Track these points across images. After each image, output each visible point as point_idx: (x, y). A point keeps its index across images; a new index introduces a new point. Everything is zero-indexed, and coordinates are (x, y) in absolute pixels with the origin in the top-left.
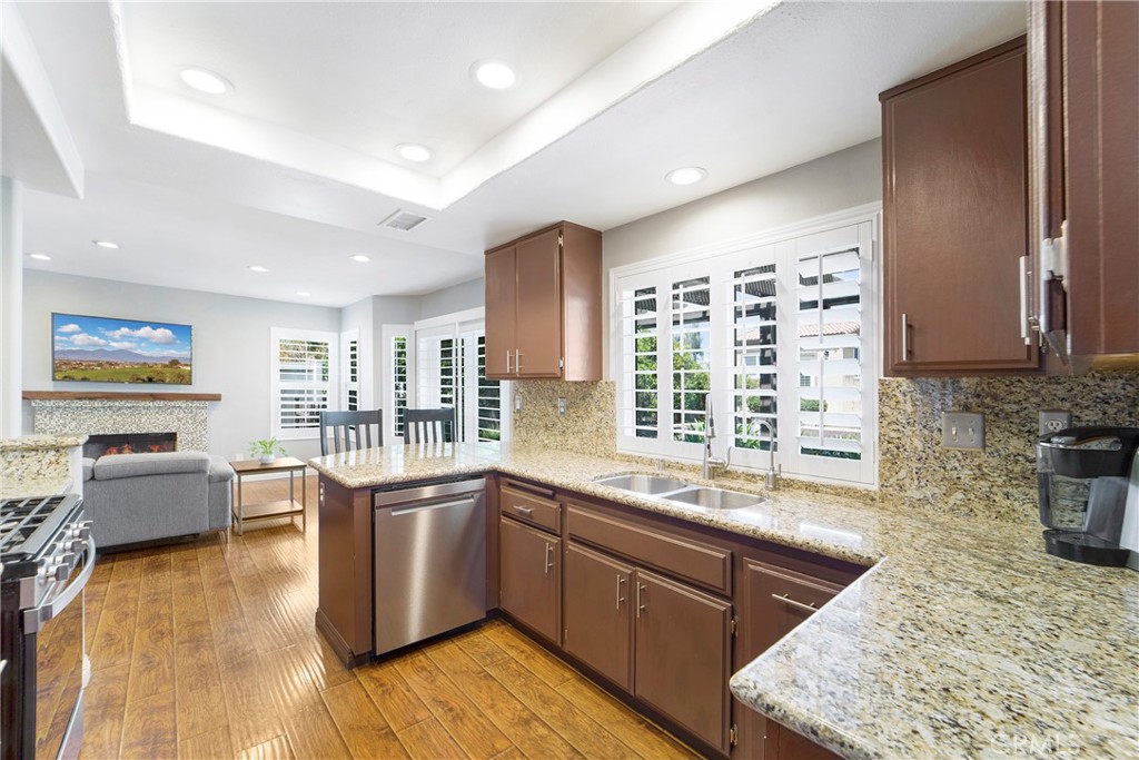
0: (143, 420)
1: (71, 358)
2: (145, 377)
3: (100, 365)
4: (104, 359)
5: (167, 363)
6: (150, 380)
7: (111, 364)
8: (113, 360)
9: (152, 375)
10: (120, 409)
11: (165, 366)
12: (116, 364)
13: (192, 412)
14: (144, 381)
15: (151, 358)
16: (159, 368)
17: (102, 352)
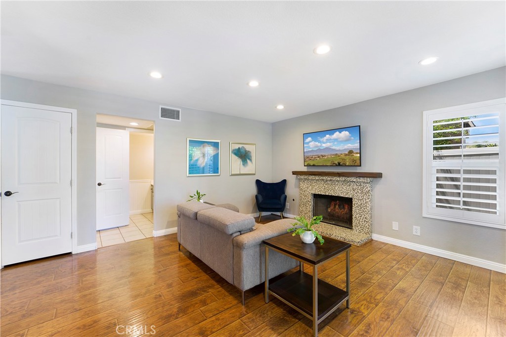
0: (336, 188)
1: (309, 154)
2: (336, 162)
3: (319, 157)
4: (320, 154)
5: (347, 153)
6: (339, 165)
7: (323, 156)
8: (324, 154)
9: (340, 161)
10: (327, 181)
11: (346, 155)
12: (325, 156)
13: (360, 185)
14: (337, 165)
15: (339, 150)
16: (343, 156)
17: (319, 150)
